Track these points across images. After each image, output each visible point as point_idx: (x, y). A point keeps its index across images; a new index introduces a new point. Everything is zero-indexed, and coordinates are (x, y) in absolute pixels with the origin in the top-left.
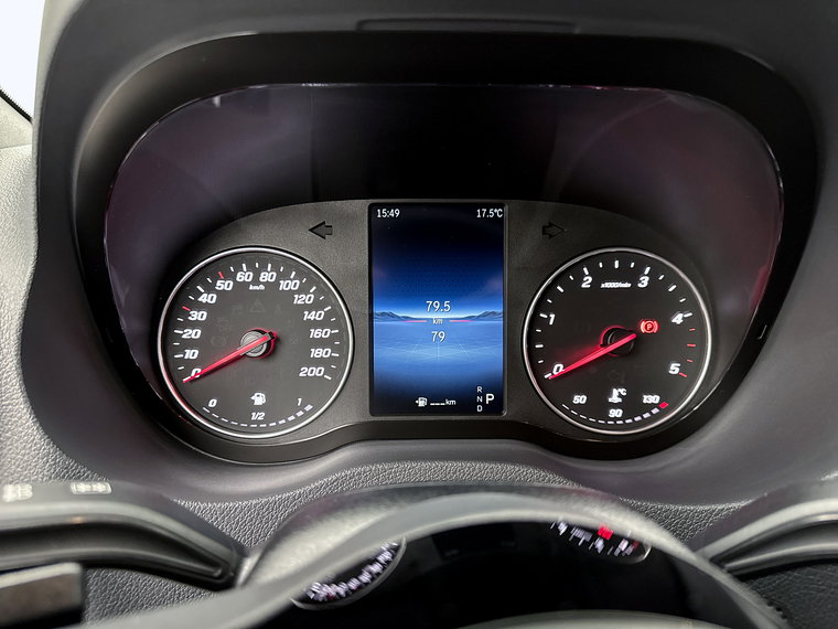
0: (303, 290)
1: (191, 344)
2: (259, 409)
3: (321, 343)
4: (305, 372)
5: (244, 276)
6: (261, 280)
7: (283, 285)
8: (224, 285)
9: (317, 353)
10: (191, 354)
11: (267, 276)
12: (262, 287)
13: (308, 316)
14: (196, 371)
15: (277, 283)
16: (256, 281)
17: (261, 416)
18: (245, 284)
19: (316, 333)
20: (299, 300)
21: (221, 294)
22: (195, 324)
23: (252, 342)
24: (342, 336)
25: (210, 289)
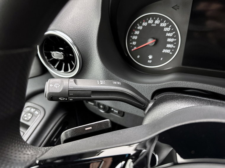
0: (167, 26)
1: (134, 40)
2: (150, 60)
3: (170, 43)
4: (164, 51)
5: (150, 21)
6: (155, 23)
7: (162, 25)
8: (145, 24)
9: (168, 46)
10: (134, 43)
11: (157, 22)
12: (155, 25)
13: (168, 35)
14: (135, 48)
15: (160, 24)
16: (154, 23)
17: (150, 62)
18: (150, 24)
19: (169, 40)
20: (165, 29)
21: (144, 27)
22: (136, 35)
23: (151, 42)
24: (177, 41)
25: (141, 25)
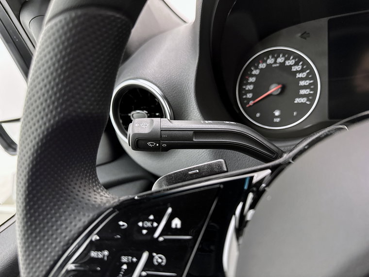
0: (296, 64)
1: (249, 91)
2: (277, 117)
3: (305, 87)
4: (297, 100)
5: (270, 61)
6: (277, 62)
7: (288, 63)
8: (262, 66)
9: (302, 92)
10: (249, 96)
11: (280, 60)
12: (278, 65)
13: (299, 75)
14: (251, 103)
15: (284, 62)
16: (275, 62)
17: (277, 120)
18: (271, 64)
19: (302, 83)
20: (294, 69)
21: (261, 70)
22: (251, 83)
23: (274, 89)
24: (315, 84)
25: (256, 68)
